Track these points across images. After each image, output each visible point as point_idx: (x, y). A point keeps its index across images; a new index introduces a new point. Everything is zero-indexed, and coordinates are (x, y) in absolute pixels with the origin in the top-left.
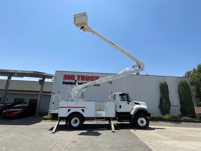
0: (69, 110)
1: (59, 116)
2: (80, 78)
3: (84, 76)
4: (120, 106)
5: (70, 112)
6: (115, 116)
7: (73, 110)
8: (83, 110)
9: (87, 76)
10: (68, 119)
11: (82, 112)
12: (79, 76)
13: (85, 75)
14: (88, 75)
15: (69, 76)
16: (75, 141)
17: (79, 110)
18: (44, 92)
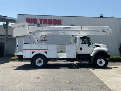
0: (33, 53)
1: (24, 57)
2: (43, 21)
3: (46, 20)
4: (81, 49)
5: (34, 54)
6: (75, 58)
7: (36, 52)
8: (46, 52)
9: (49, 20)
10: (33, 60)
11: (45, 54)
12: (41, 20)
13: (48, 18)
14: (50, 18)
15: (32, 19)
16: (38, 78)
17: (43, 52)
18: (9, 36)
